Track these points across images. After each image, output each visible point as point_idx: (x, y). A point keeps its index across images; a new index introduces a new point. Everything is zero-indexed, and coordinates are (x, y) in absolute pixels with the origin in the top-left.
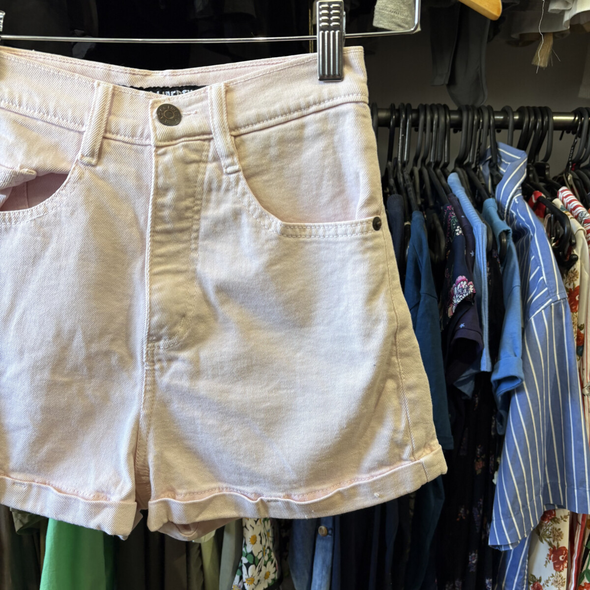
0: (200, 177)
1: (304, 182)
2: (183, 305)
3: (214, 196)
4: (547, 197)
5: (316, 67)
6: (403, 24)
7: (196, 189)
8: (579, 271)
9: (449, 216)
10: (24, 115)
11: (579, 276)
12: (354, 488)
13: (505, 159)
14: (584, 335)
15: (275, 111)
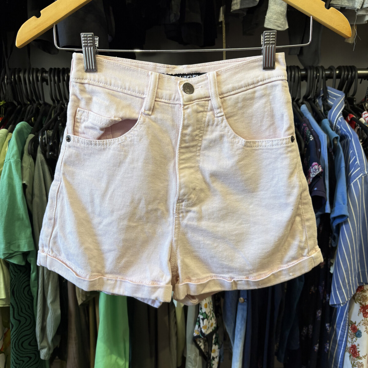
0: (204, 119)
1: (254, 119)
2: (194, 184)
3: (210, 128)
4: (356, 117)
5: (262, 63)
6: (281, 26)
7: (201, 125)
9: (305, 130)
10: (112, 90)
12: (280, 271)
13: (331, 96)
15: (241, 85)
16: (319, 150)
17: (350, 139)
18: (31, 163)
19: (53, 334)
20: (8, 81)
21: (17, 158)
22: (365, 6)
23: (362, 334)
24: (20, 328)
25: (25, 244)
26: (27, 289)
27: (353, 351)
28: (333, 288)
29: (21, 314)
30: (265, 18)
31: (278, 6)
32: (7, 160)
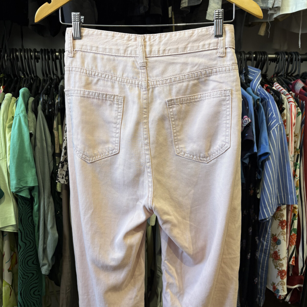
4: (270, 86)
8: (286, 113)
11: (286, 115)
13: (251, 72)
14: (289, 138)
16: (247, 108)
17: (268, 100)
18: (34, 118)
19: (52, 253)
20: (8, 58)
21: (25, 113)
22: (275, 6)
23: (281, 242)
24: (26, 249)
25: (32, 180)
26: (31, 218)
27: (275, 256)
28: (261, 207)
29: (27, 238)
30: (206, 13)
31: (216, 4)
32: (17, 115)
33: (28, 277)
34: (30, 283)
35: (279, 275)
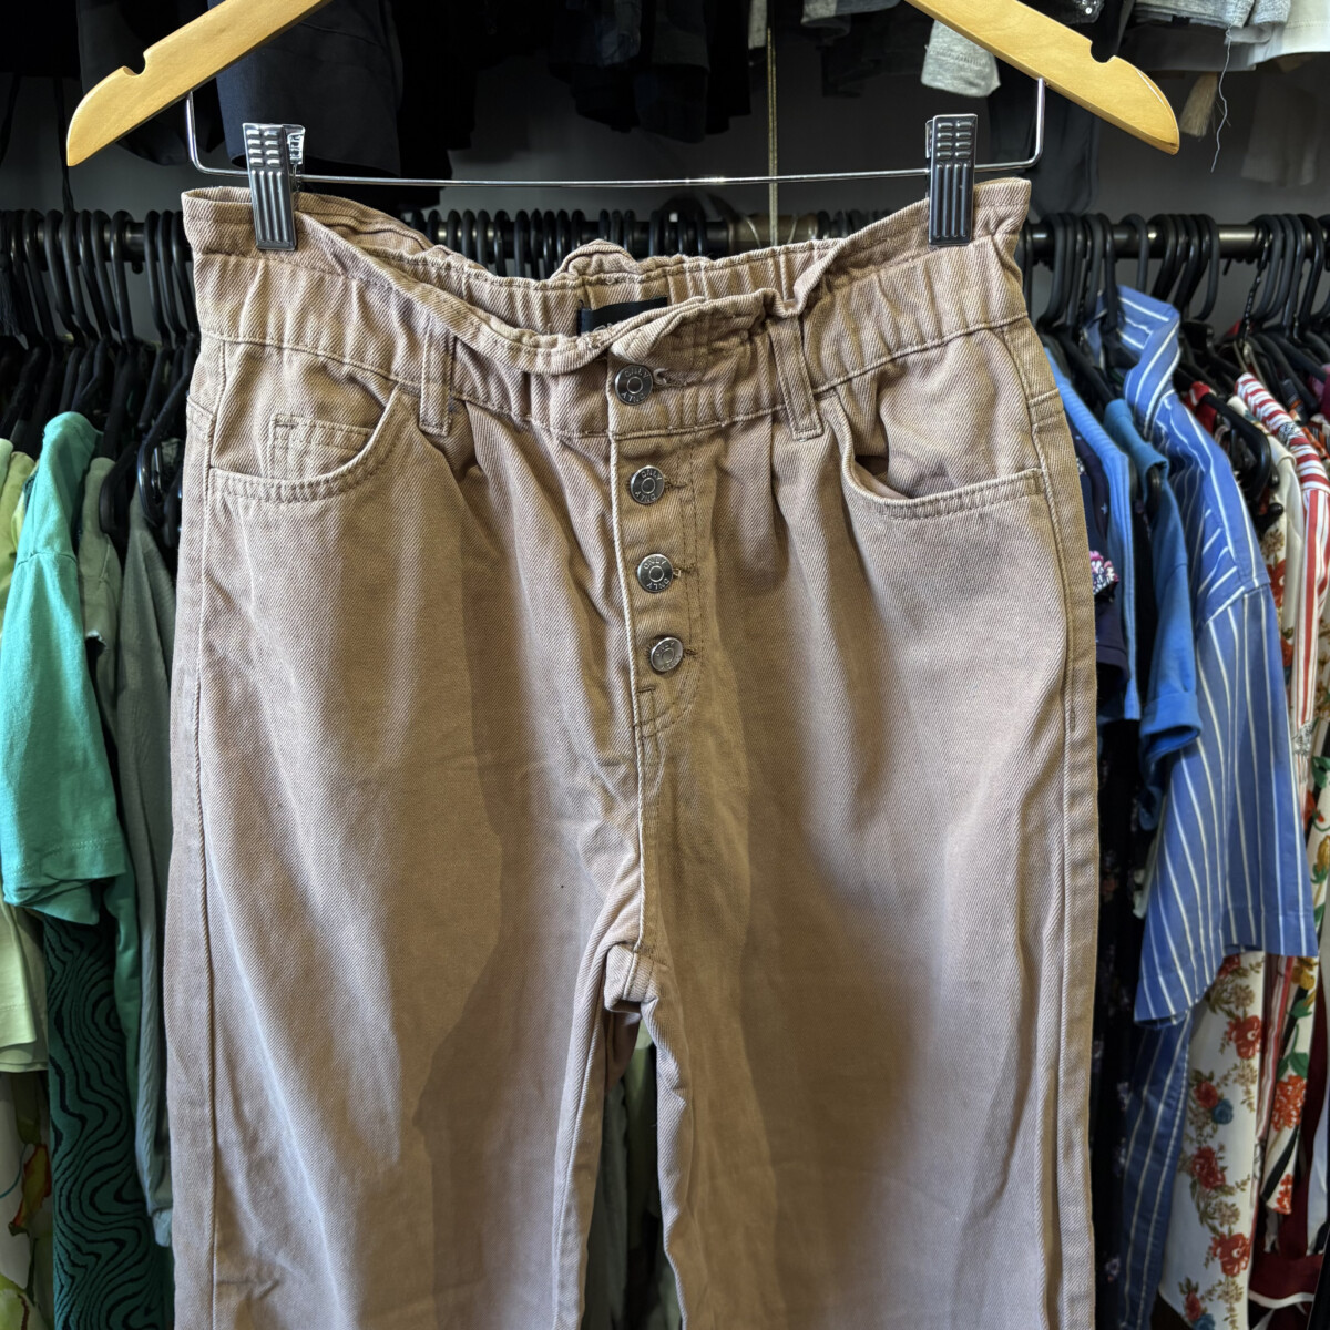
4: (1219, 393)
6: (977, 81)
8: (1285, 533)
11: (1285, 542)
13: (1132, 317)
14: (1293, 646)
16: (1104, 509)
17: (1204, 470)
18: (108, 562)
21: (63, 548)
22: (1258, 19)
23: (1235, 1112)
24: (84, 1142)
25: (95, 852)
26: (104, 1003)
27: (1202, 1168)
28: (1147, 967)
29: (87, 1094)
30: (925, 51)
32: (24, 555)
33: (98, 1256)
34: (110, 1281)
35: (1215, 1255)
